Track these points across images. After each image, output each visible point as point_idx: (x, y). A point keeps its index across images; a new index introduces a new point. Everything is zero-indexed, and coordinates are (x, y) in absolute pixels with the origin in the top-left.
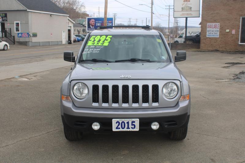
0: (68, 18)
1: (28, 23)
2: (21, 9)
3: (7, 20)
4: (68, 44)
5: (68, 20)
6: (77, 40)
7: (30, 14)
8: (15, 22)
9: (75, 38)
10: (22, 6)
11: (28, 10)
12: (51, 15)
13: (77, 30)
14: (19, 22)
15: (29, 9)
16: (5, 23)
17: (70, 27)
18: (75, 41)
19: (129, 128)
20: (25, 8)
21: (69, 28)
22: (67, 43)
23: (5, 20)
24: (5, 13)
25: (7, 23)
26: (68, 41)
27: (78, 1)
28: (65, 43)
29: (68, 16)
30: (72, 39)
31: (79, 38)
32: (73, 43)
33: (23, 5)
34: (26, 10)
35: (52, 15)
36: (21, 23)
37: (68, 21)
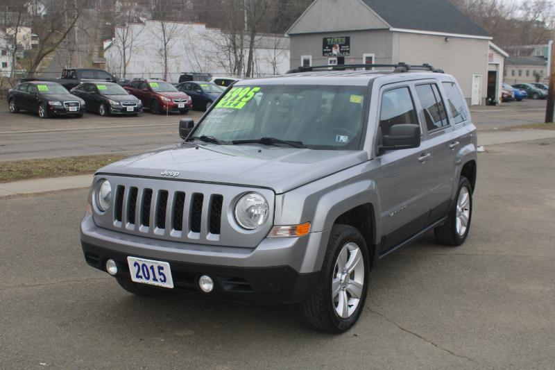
0: (490, 43)
1: (391, 58)
2: (379, 27)
3: (348, 52)
4: (487, 104)
5: (491, 48)
6: (513, 96)
7: (395, 37)
8: (365, 55)
9: (510, 92)
10: (381, 21)
11: (392, 29)
12: (446, 39)
13: (534, 72)
14: (373, 55)
15: (394, 27)
16: (346, 57)
17: (497, 65)
18: (506, 99)
19: (157, 280)
20: (384, 25)
21: (493, 69)
22: (482, 103)
23: (345, 51)
24: (347, 35)
25: (349, 57)
26: (487, 99)
27: (550, 3)
28: (477, 103)
29: (490, 40)
30: (499, 95)
31: (521, 92)
32: (500, 102)
33: (383, 17)
34: (388, 29)
35: (448, 39)
36: (375, 58)
37: (490, 51)
